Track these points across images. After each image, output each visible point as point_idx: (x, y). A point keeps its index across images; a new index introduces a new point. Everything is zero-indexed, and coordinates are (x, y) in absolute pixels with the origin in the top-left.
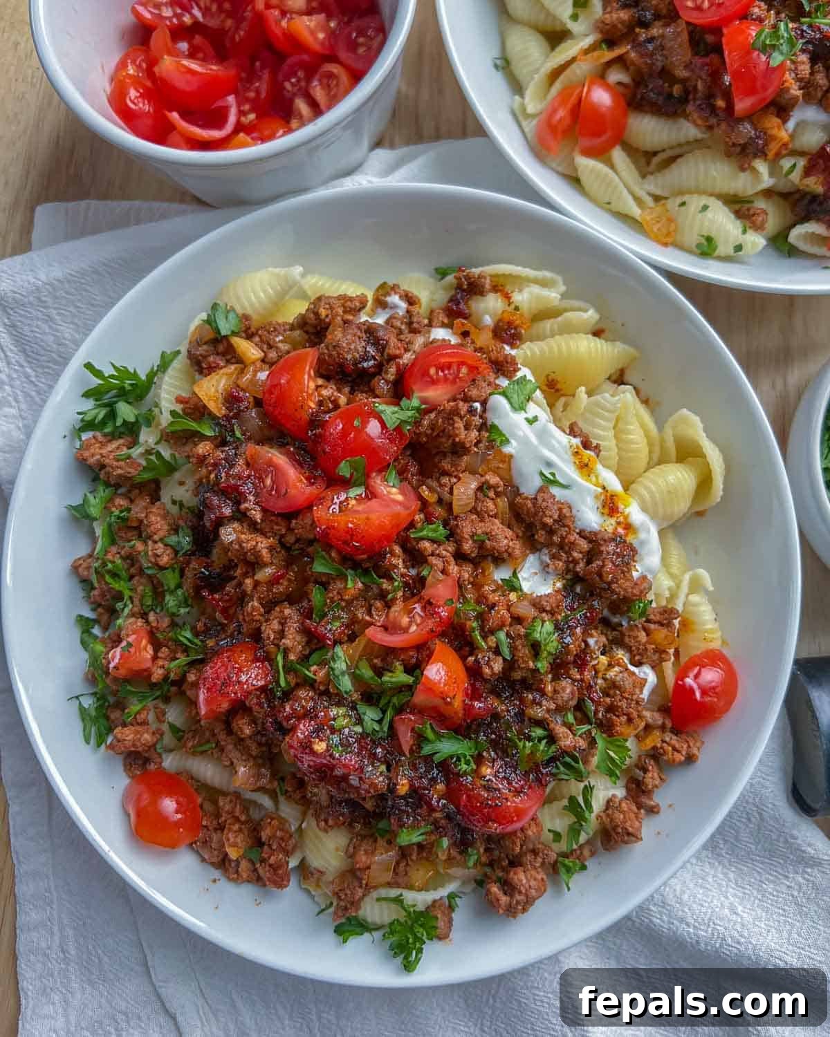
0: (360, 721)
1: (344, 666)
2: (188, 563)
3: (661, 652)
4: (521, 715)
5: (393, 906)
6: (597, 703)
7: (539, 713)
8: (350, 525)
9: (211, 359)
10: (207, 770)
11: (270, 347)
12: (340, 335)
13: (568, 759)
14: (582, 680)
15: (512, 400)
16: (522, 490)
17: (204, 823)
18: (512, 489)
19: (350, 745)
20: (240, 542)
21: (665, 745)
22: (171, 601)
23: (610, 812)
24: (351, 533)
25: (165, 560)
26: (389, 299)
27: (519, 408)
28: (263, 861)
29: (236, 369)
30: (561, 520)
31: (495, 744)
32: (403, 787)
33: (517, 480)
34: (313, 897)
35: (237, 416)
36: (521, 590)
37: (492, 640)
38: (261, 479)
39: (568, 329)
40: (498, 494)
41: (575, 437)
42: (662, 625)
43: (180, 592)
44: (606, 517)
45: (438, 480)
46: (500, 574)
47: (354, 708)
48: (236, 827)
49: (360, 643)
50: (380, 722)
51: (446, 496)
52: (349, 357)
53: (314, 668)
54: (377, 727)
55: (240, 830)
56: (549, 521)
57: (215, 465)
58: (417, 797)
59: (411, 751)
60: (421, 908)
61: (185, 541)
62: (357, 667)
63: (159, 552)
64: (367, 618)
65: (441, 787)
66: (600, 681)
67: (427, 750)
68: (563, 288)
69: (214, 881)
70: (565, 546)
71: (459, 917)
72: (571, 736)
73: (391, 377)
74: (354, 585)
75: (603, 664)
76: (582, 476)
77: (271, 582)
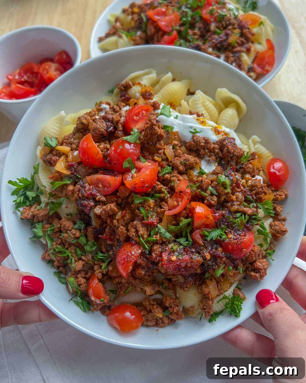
0: (180, 244)
1: (164, 230)
3: (258, 168)
4: (230, 211)
5: (224, 300)
6: (251, 195)
7: (236, 207)
8: (142, 179)
9: (53, 158)
11: (71, 144)
12: (95, 124)
13: (253, 217)
14: (242, 191)
15: (165, 114)
16: (187, 141)
18: (183, 143)
19: (182, 253)
20: (104, 210)
22: (87, 248)
23: (273, 228)
24: (143, 182)
25: (78, 234)
26: (102, 107)
27: (169, 116)
28: (171, 313)
29: (64, 157)
30: (206, 142)
31: (228, 226)
32: (208, 257)
33: (183, 139)
35: (75, 171)
36: (206, 173)
37: (208, 192)
38: (98, 187)
40: (180, 147)
41: (193, 114)
42: (253, 159)
43: (89, 243)
44: (218, 135)
45: (158, 153)
46: (196, 172)
47: (175, 241)
48: (155, 307)
49: (165, 219)
51: (164, 157)
52: (103, 130)
53: (154, 236)
54: (188, 242)
55: (157, 307)
56: (203, 144)
57: (79, 190)
58: (215, 257)
59: (204, 243)
60: (231, 295)
62: (168, 228)
63: (74, 232)
64: (162, 210)
65: (220, 249)
66: (247, 188)
67: (209, 239)
70: (212, 151)
72: (250, 209)
73: (121, 129)
75: (244, 182)
76: (203, 126)
77: (123, 217)
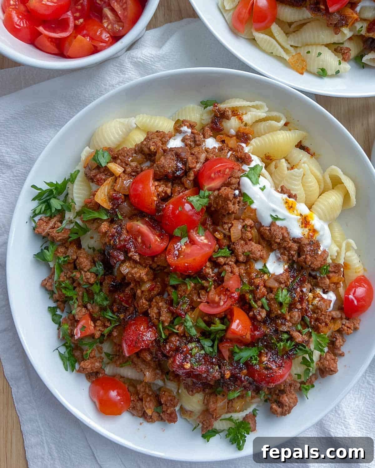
0: (203, 348)
1: (191, 324)
2: (104, 279)
3: (337, 284)
4: (276, 331)
5: (228, 422)
6: (311, 318)
7: (285, 328)
8: (186, 265)
9: (98, 176)
10: (128, 372)
11: (127, 165)
12: (163, 161)
13: (301, 347)
14: (302, 308)
15: (252, 180)
16: (263, 224)
17: (132, 399)
18: (258, 224)
19: (200, 361)
20: (132, 274)
21: (343, 326)
22: (98, 299)
23: (322, 361)
24: (187, 268)
25: (92, 280)
26: (182, 129)
27: (255, 183)
28: (163, 412)
29: (111, 179)
30: (284, 238)
31: (266, 347)
32: (228, 375)
33: (260, 220)
34: (189, 422)
35: (117, 207)
36: (269, 273)
37: (260, 303)
38: (136, 240)
39: (272, 130)
40: (251, 228)
41: (284, 194)
42: (335, 272)
43: (102, 294)
44: (303, 229)
45: (223, 227)
46: (258, 266)
47: (198, 341)
48: (149, 399)
49: (196, 312)
50: (212, 346)
51: (227, 233)
52: (170, 171)
53: (177, 327)
54: (211, 350)
55: (151, 400)
56: (278, 240)
57: (113, 236)
58: (235, 378)
59: (229, 358)
60: (241, 419)
61: (100, 268)
62: (197, 322)
63: (88, 277)
64: (199, 300)
65: (245, 371)
66: (310, 306)
67: (236, 358)
68: (267, 109)
69: (141, 424)
70: (287, 248)
71: (259, 418)
72: (301, 336)
73: (191, 178)
74: (190, 285)
75: (311, 298)
76: (290, 212)
77: (151, 290)
